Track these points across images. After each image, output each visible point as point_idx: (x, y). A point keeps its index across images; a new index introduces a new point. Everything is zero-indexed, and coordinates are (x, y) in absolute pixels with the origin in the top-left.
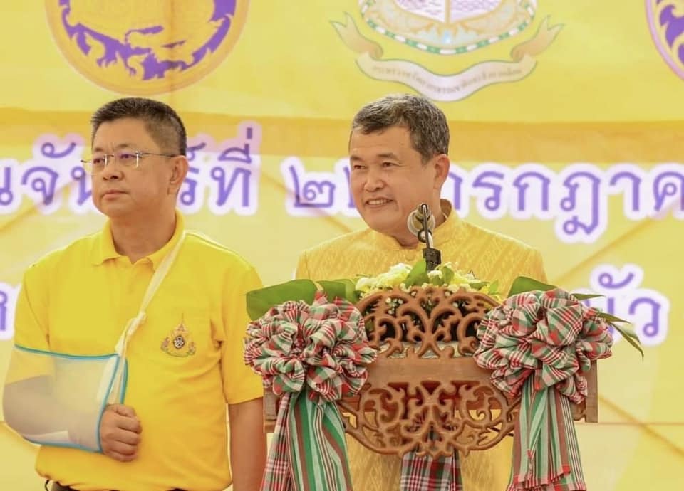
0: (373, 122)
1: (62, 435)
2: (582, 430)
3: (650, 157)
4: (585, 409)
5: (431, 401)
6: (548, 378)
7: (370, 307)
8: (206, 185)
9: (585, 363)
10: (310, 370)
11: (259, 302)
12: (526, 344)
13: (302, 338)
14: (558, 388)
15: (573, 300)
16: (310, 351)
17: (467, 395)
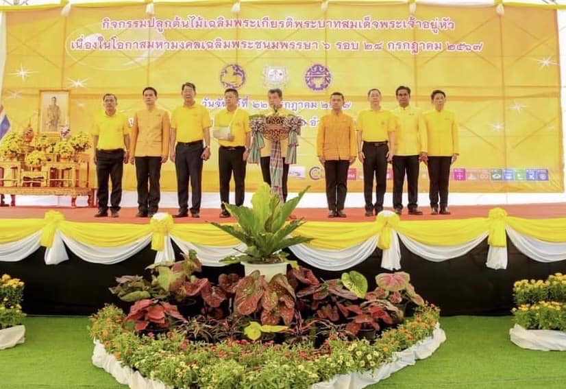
0: (272, 92)
1: (222, 138)
2: (298, 136)
3: (304, 100)
4: (299, 134)
5: (276, 132)
6: (294, 129)
7: (267, 118)
8: (241, 104)
9: (299, 127)
10: (258, 127)
11: (251, 118)
12: (290, 124)
13: (257, 123)
14: (295, 130)
15: (297, 117)
16: (258, 125)
17: (281, 132)
